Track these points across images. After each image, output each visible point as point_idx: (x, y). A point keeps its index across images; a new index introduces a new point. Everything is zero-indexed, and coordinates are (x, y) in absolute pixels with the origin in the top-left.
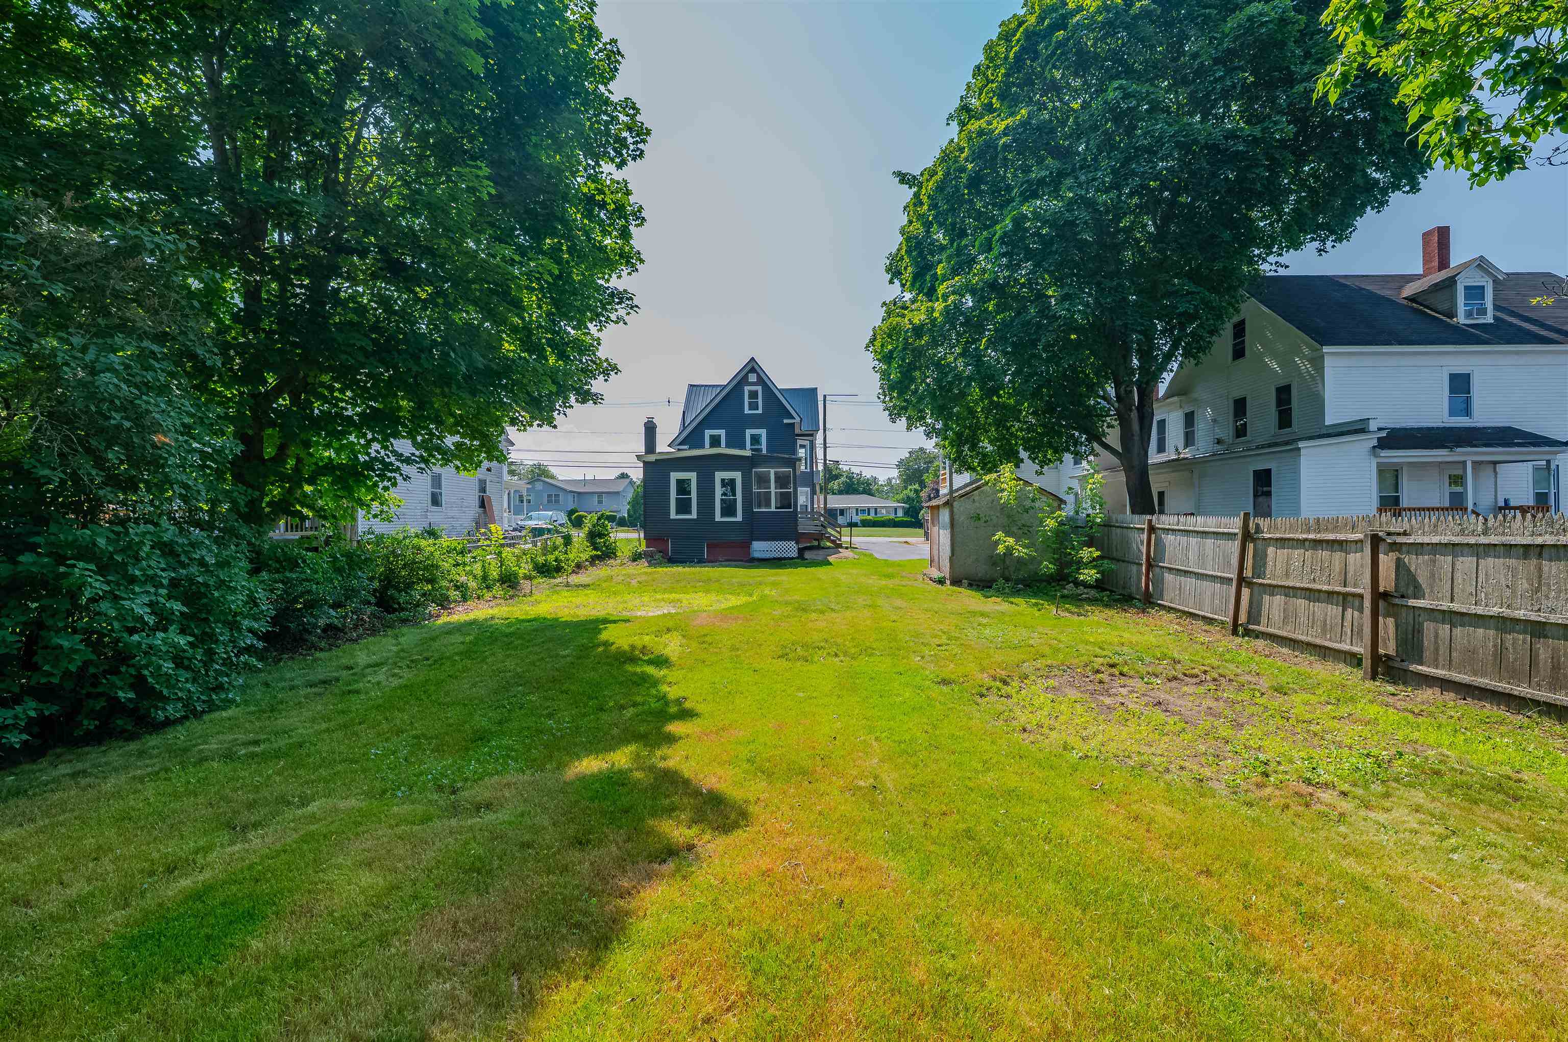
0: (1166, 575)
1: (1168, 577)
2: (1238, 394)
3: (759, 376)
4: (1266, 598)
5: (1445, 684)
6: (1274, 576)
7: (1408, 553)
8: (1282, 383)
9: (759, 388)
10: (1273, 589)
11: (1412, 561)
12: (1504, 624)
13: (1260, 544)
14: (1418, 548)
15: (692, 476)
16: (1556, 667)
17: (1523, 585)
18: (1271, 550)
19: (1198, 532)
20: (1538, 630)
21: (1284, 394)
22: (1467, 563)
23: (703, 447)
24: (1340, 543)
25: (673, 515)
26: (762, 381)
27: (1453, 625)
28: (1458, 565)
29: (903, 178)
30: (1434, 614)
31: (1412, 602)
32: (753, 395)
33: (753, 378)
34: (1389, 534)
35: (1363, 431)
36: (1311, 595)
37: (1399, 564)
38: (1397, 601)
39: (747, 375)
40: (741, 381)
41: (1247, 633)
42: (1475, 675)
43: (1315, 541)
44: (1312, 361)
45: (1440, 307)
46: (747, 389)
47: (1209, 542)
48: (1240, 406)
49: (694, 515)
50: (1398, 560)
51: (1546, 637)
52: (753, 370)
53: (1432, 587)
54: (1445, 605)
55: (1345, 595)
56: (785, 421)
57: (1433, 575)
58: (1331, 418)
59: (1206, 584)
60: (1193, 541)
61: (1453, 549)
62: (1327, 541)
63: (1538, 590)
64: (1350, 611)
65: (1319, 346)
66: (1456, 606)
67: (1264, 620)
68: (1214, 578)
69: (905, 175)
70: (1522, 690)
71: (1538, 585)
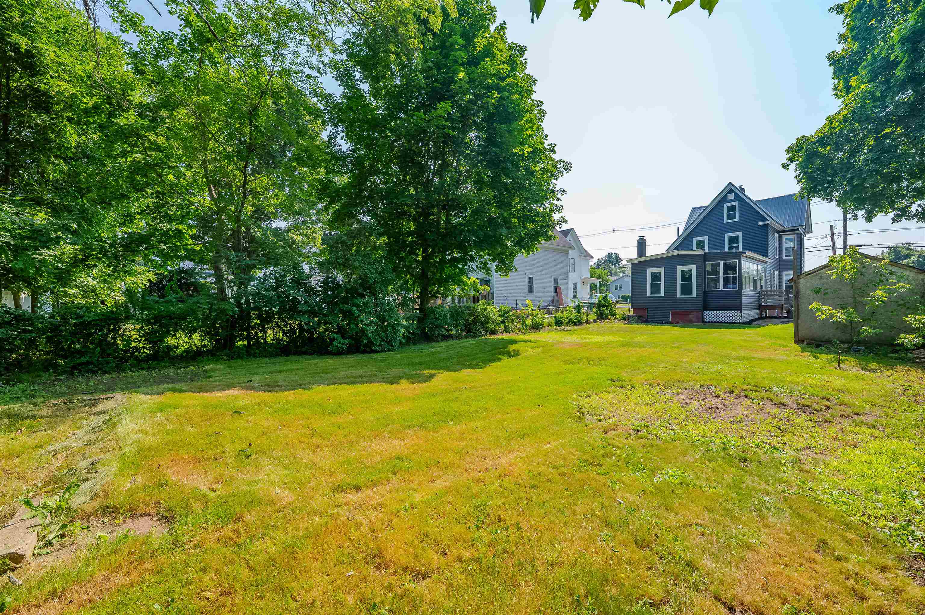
3: (736, 194)
9: (736, 203)
15: (662, 270)
23: (691, 249)
25: (649, 294)
26: (739, 197)
32: (732, 209)
33: (731, 196)
39: (726, 196)
40: (721, 200)
46: (726, 205)
49: (662, 294)
52: (731, 191)
56: (761, 223)
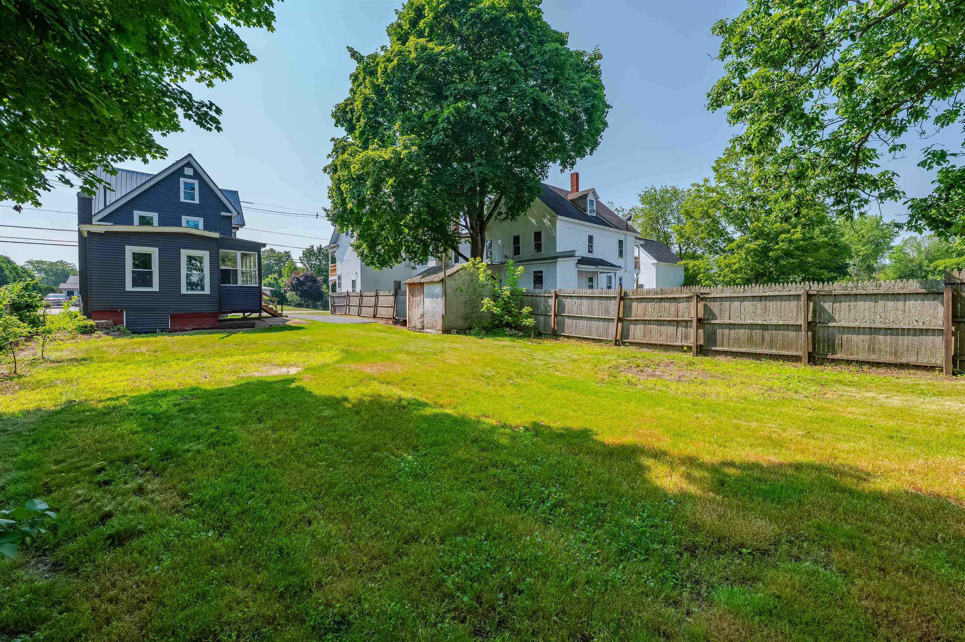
0: (566, 320)
1: (567, 321)
2: (516, 234)
3: (195, 171)
4: (632, 327)
5: (726, 353)
6: (636, 316)
7: (710, 301)
8: (537, 230)
9: (196, 183)
10: (636, 322)
11: (711, 305)
12: (752, 326)
13: (627, 301)
14: (714, 299)
16: (772, 341)
17: (759, 311)
18: (634, 304)
19: (588, 297)
20: (765, 327)
21: (538, 236)
22: (736, 304)
24: (674, 299)
25: (129, 287)
26: (198, 175)
27: (730, 329)
28: (732, 305)
29: (354, 54)
30: (721, 326)
31: (713, 322)
32: (189, 186)
33: (189, 171)
34: (701, 294)
35: (573, 256)
36: (660, 322)
37: (705, 306)
38: (705, 322)
39: (182, 169)
41: (624, 343)
42: (740, 347)
43: (661, 298)
44: (550, 221)
45: (582, 206)
46: (182, 180)
47: (595, 302)
48: (516, 239)
49: (156, 288)
50: (705, 305)
51: (768, 330)
52: (189, 165)
53: (721, 315)
54: (727, 321)
55: (678, 322)
56: (223, 213)
57: (721, 310)
58: (560, 249)
59: (593, 323)
60: (585, 301)
61: (730, 299)
62: (667, 298)
63: (765, 312)
64: (680, 328)
65: (555, 214)
66: (732, 321)
67: (631, 336)
68: (599, 319)
69: (356, 52)
70: (759, 351)
71: (765, 310)
